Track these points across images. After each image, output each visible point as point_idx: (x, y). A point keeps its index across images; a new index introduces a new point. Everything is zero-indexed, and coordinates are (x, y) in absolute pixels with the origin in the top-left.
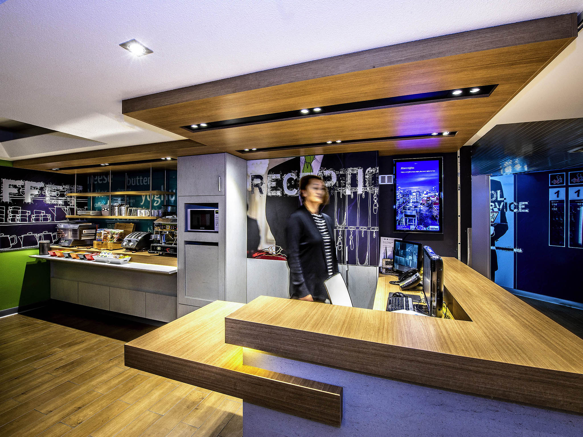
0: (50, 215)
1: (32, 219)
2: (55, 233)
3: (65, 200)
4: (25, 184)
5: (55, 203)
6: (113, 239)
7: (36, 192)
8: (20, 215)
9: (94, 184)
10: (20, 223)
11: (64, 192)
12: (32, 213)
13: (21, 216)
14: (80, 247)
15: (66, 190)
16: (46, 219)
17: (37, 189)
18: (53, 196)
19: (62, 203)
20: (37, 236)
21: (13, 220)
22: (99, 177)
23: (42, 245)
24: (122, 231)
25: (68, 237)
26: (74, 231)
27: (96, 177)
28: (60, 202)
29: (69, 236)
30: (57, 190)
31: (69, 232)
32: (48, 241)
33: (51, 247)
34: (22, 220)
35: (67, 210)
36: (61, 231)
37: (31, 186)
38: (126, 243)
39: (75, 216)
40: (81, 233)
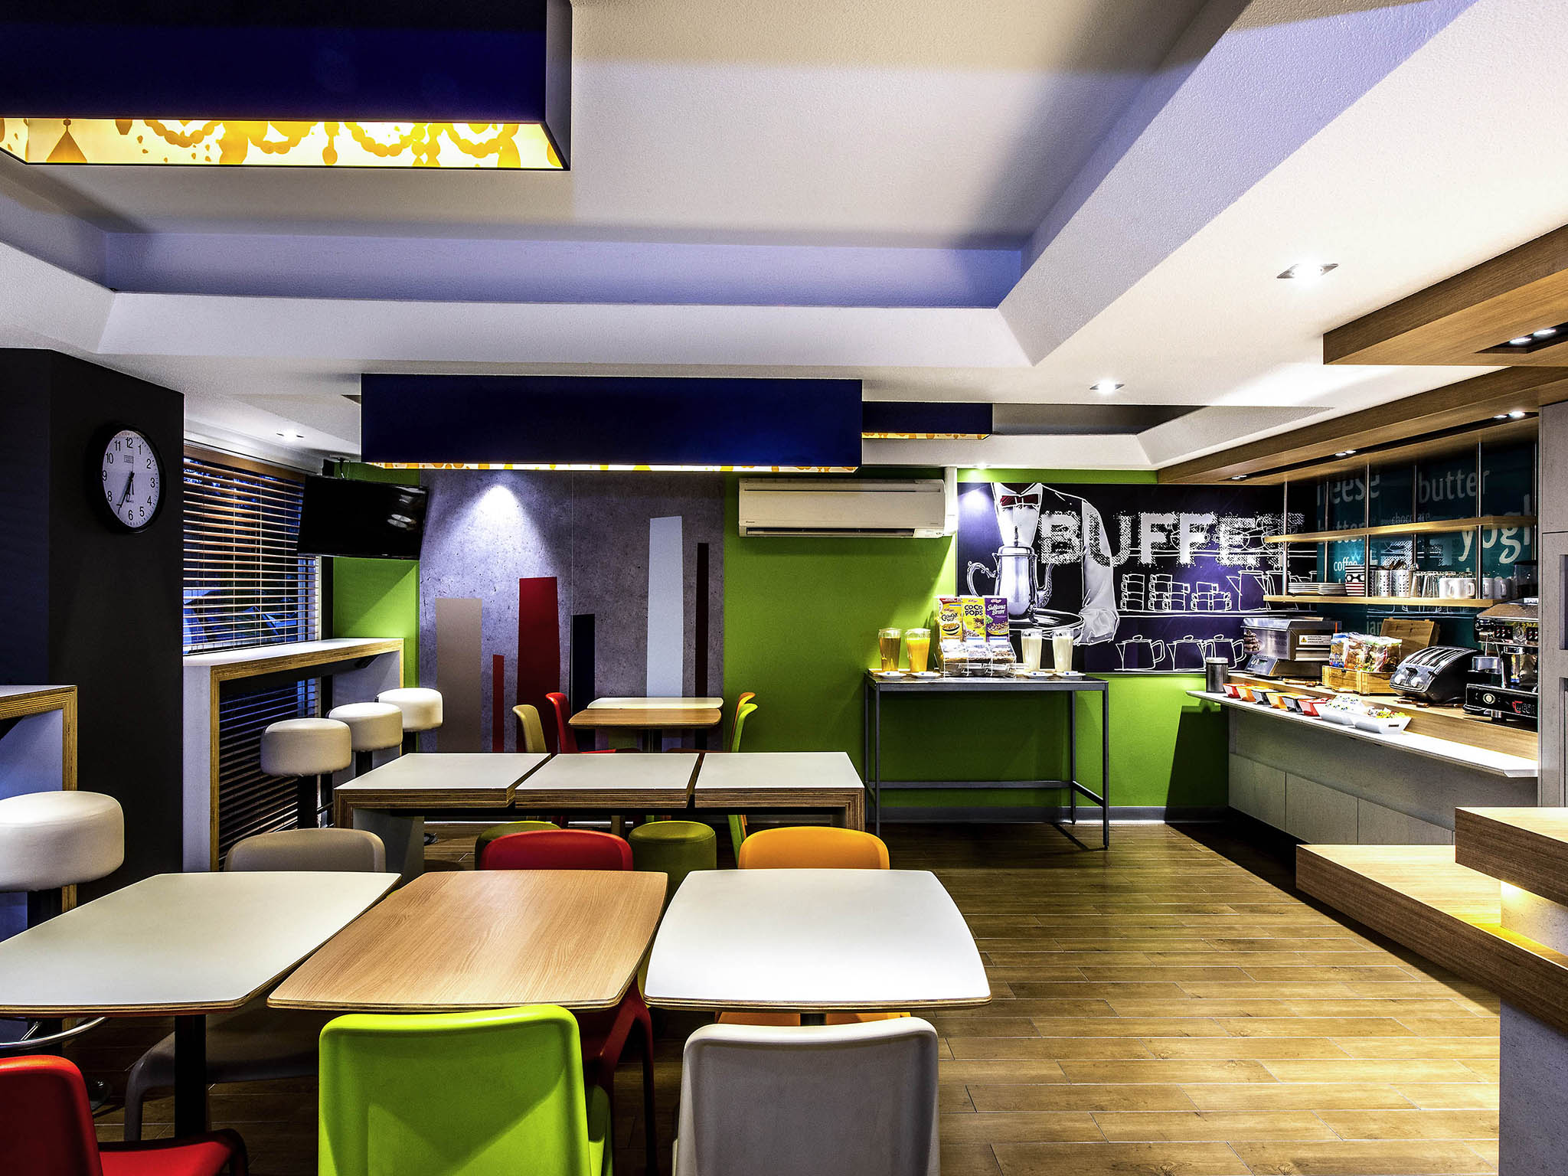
0: (1229, 594)
1: (1192, 605)
2: (1240, 641)
3: (1262, 553)
4: (1179, 520)
5: (1240, 563)
6: (1372, 664)
7: (1200, 538)
8: (1171, 594)
9: (1331, 504)
10: (1170, 611)
11: (1260, 532)
12: (1193, 590)
13: (1174, 596)
14: (1291, 681)
15: (1265, 529)
16: (1220, 605)
17: (1202, 529)
18: (1235, 547)
19: (1254, 563)
20: (1203, 644)
21: (1158, 605)
22: (1344, 483)
23: (1212, 667)
24: (1396, 642)
25: (1266, 653)
26: (1280, 636)
27: (1339, 484)
28: (1251, 561)
29: (1268, 648)
30: (1245, 530)
31: (1269, 639)
32: (1225, 660)
33: (1229, 674)
34: (1176, 605)
35: (1266, 581)
36: (1252, 636)
37: (1191, 525)
38: (1403, 677)
39: (1284, 598)
40: (1295, 642)
